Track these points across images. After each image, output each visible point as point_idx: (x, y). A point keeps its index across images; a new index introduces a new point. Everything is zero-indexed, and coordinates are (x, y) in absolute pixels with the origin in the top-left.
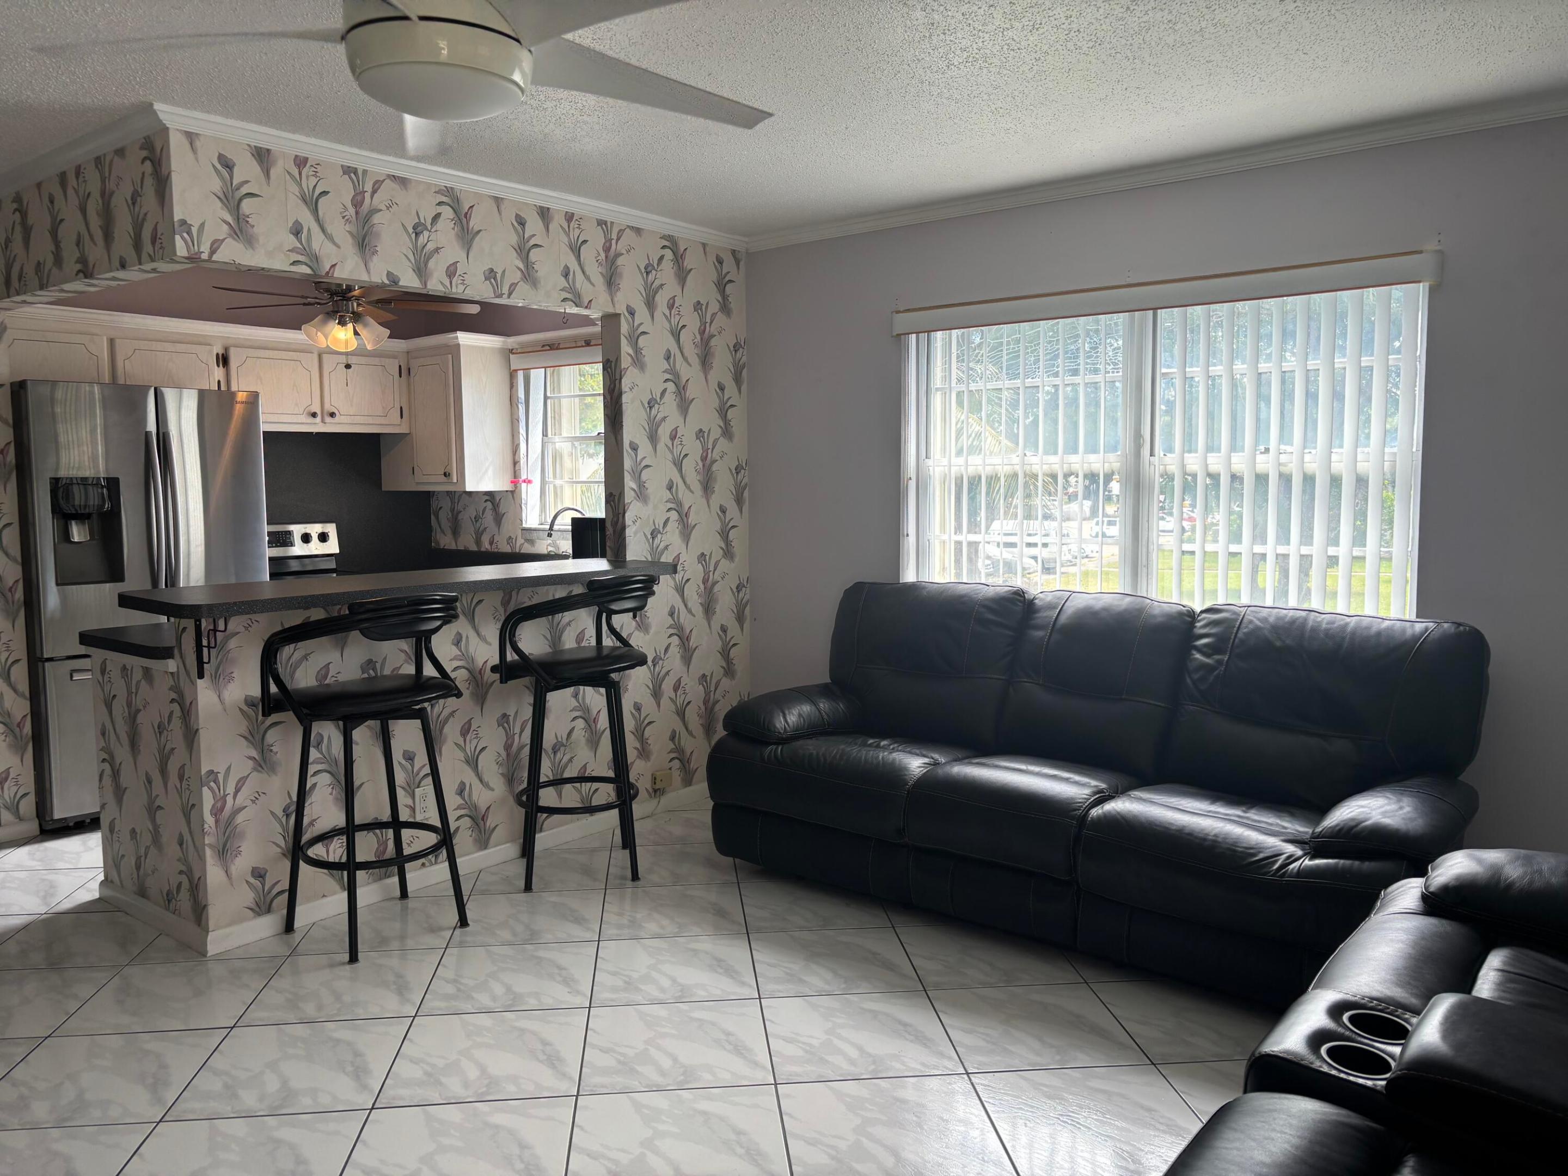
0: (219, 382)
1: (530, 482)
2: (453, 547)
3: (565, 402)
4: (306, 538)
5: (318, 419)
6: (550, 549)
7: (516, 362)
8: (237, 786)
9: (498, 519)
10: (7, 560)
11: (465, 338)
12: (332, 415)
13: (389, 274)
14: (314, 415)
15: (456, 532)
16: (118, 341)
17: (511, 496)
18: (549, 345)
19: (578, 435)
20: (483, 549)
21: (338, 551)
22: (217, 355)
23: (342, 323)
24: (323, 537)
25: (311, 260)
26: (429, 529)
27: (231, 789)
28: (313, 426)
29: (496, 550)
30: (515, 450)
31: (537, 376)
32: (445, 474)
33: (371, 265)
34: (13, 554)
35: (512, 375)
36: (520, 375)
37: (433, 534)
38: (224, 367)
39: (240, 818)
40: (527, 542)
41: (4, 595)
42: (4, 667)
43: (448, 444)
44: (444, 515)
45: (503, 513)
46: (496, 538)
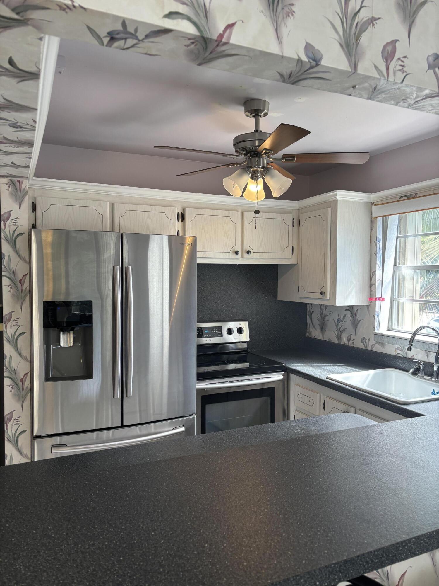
0: (178, 231)
1: (383, 299)
2: (321, 338)
3: (410, 240)
4: (230, 331)
5: (239, 255)
6: (398, 352)
7: (376, 211)
9: (355, 324)
10: (21, 359)
11: (341, 195)
12: (248, 252)
13: (308, 47)
14: (237, 253)
15: (323, 328)
16: (116, 206)
17: (367, 309)
18: (406, 196)
19: (419, 265)
20: (342, 343)
21: (249, 340)
22: (178, 213)
24: (240, 331)
25: (197, 14)
26: (306, 324)
28: (236, 260)
29: (352, 345)
30: (372, 275)
31: (394, 221)
32: (321, 293)
33: (284, 31)
34: (25, 355)
35: (373, 221)
36: (380, 221)
37: (308, 328)
38: (182, 222)
40: (378, 344)
41: (16, 384)
42: (13, 436)
43: (325, 272)
44: (316, 317)
45: (359, 319)
46: (353, 337)
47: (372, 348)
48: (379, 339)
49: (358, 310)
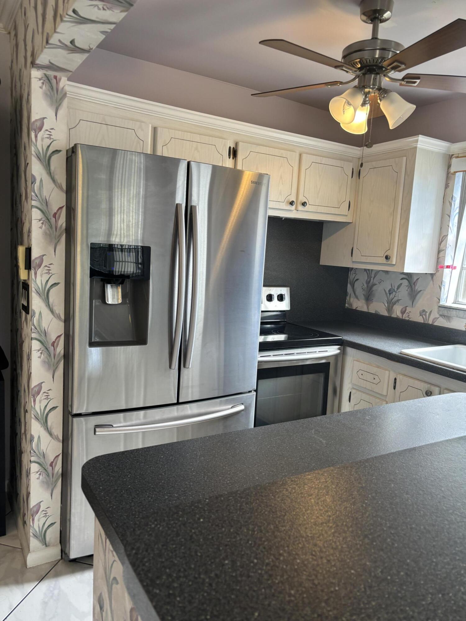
1: (455, 268)
2: (365, 309)
4: (270, 298)
5: (295, 207)
7: (456, 165)
9: (413, 295)
10: (53, 316)
11: (423, 142)
12: (304, 204)
14: (292, 203)
15: (368, 298)
16: (159, 131)
17: (430, 278)
20: (394, 316)
21: (289, 309)
22: (230, 148)
24: (281, 298)
26: (346, 293)
29: (407, 319)
30: (443, 239)
32: (386, 257)
34: (57, 312)
35: (449, 176)
37: (348, 298)
38: (233, 158)
40: (443, 318)
41: (47, 349)
42: (42, 414)
43: (392, 233)
44: (359, 286)
45: (419, 290)
46: (408, 309)
47: (433, 322)
48: (445, 312)
49: (418, 279)
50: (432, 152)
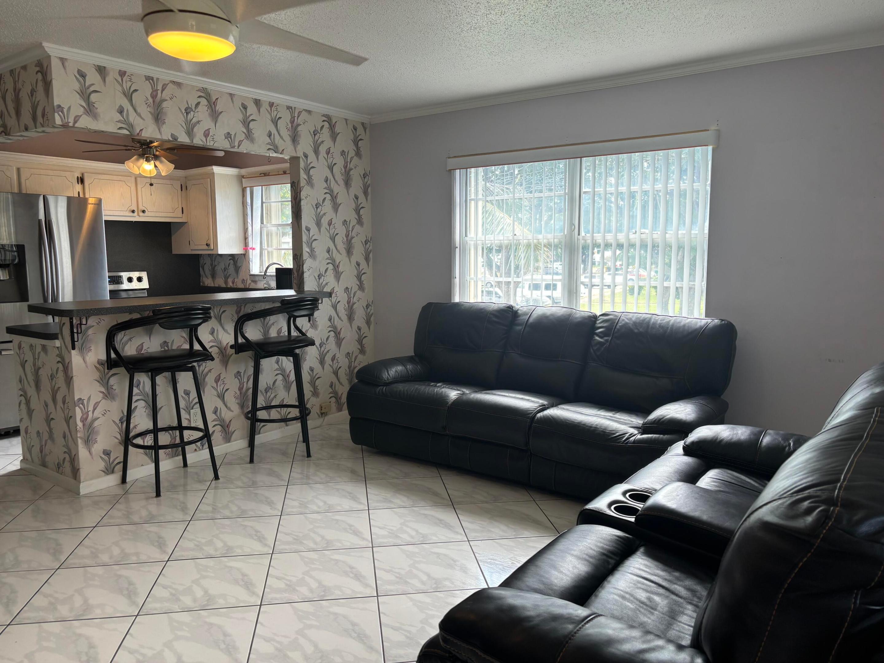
0: (79, 192)
1: (254, 249)
2: (212, 285)
3: (273, 204)
4: (130, 280)
5: (136, 214)
6: (264, 285)
7: (245, 183)
8: (94, 406)
9: (237, 269)
11: (217, 170)
12: (144, 212)
13: (172, 135)
14: (133, 211)
15: (213, 276)
16: (22, 170)
17: (244, 257)
18: (263, 174)
19: (280, 223)
20: (229, 286)
21: (148, 287)
22: (78, 177)
23: (148, 160)
24: (140, 279)
25: (129, 127)
26: (199, 275)
27: (91, 408)
28: (133, 218)
29: (236, 287)
30: (245, 231)
31: (257, 190)
32: (207, 245)
33: (162, 130)
35: (244, 190)
36: (248, 191)
37: (201, 278)
38: (81, 184)
39: (96, 424)
40: (253, 282)
43: (208, 228)
44: (207, 268)
45: (239, 266)
46: (236, 280)
47: (249, 287)
48: (253, 278)
49: (238, 257)
50: (228, 175)
